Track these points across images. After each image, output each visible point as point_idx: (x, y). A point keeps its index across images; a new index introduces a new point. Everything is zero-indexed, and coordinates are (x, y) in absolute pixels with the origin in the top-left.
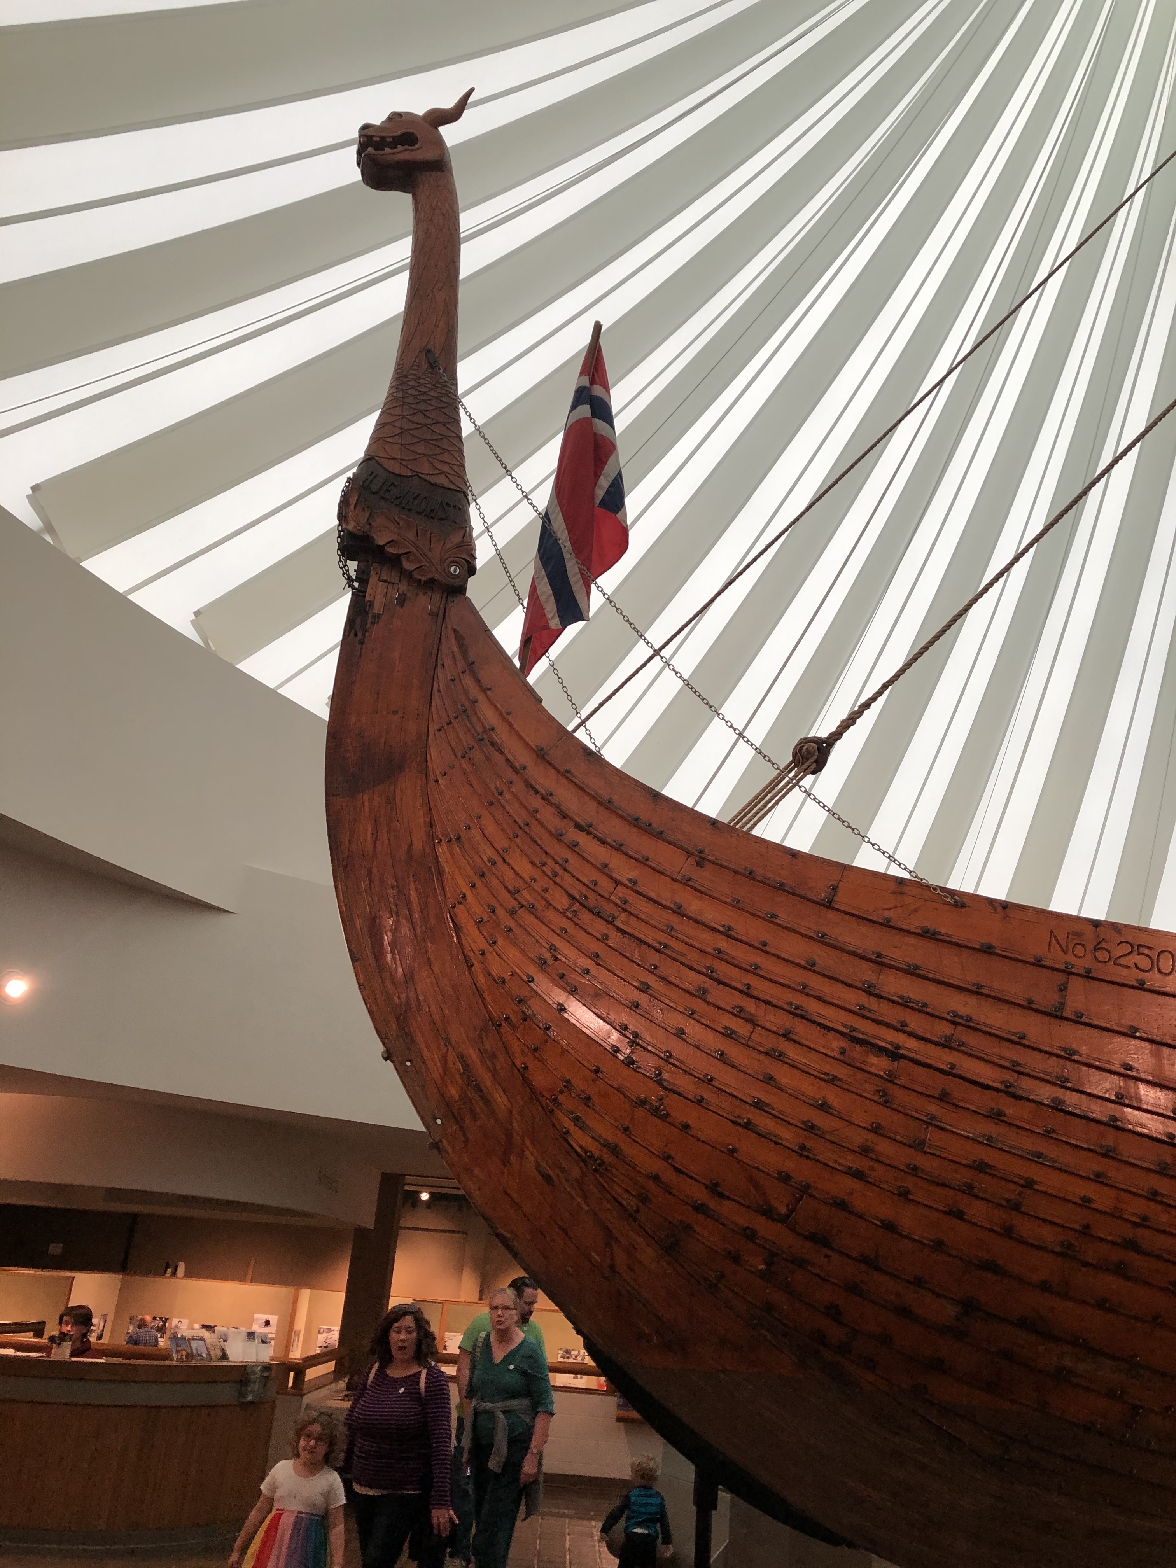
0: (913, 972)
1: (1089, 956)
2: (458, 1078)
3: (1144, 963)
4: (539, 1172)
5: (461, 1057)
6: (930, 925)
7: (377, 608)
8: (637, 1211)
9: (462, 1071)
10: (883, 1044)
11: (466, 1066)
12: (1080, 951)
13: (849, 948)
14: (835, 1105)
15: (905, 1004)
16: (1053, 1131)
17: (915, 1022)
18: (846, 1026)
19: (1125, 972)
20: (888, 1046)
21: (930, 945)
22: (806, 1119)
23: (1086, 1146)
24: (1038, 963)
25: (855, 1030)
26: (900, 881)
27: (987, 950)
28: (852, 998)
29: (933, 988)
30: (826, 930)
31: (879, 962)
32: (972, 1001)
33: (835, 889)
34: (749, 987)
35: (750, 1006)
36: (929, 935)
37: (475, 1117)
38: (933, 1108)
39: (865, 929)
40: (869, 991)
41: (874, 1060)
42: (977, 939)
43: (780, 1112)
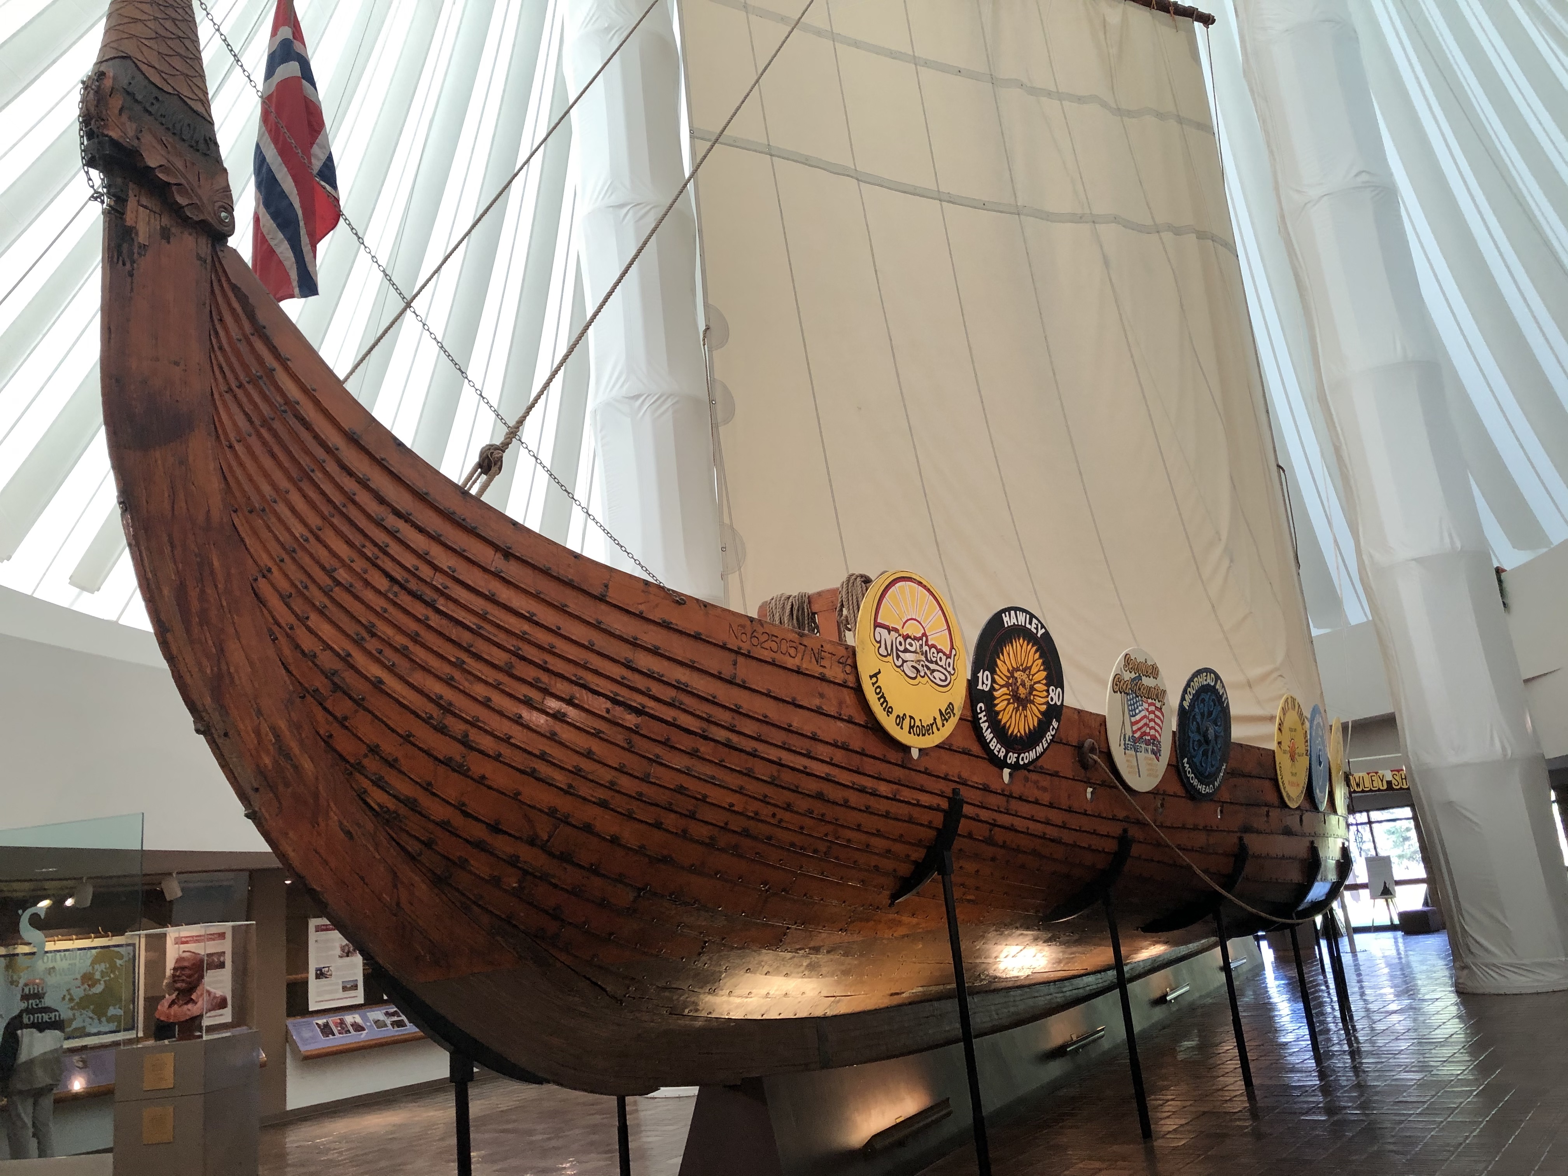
0: (655, 652)
1: (748, 642)
2: (271, 748)
3: (774, 646)
4: (342, 830)
5: (274, 729)
6: (667, 618)
7: (142, 237)
8: (420, 854)
9: (274, 740)
10: (635, 704)
11: (277, 737)
12: (744, 637)
13: (617, 633)
14: (597, 753)
15: (649, 676)
16: (723, 761)
17: (657, 689)
18: (612, 692)
19: (766, 653)
20: (639, 706)
21: (664, 632)
22: (575, 764)
23: (738, 769)
24: (724, 647)
25: (617, 694)
26: (646, 583)
27: (697, 637)
28: (616, 671)
29: (666, 663)
30: (600, 618)
31: (634, 644)
32: (687, 672)
33: (606, 586)
34: (546, 662)
35: (545, 678)
36: (666, 625)
37: (287, 785)
38: (659, 750)
39: (625, 618)
40: (628, 665)
41: (628, 717)
42: (691, 629)
43: (560, 761)
